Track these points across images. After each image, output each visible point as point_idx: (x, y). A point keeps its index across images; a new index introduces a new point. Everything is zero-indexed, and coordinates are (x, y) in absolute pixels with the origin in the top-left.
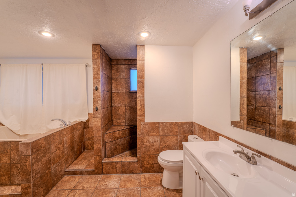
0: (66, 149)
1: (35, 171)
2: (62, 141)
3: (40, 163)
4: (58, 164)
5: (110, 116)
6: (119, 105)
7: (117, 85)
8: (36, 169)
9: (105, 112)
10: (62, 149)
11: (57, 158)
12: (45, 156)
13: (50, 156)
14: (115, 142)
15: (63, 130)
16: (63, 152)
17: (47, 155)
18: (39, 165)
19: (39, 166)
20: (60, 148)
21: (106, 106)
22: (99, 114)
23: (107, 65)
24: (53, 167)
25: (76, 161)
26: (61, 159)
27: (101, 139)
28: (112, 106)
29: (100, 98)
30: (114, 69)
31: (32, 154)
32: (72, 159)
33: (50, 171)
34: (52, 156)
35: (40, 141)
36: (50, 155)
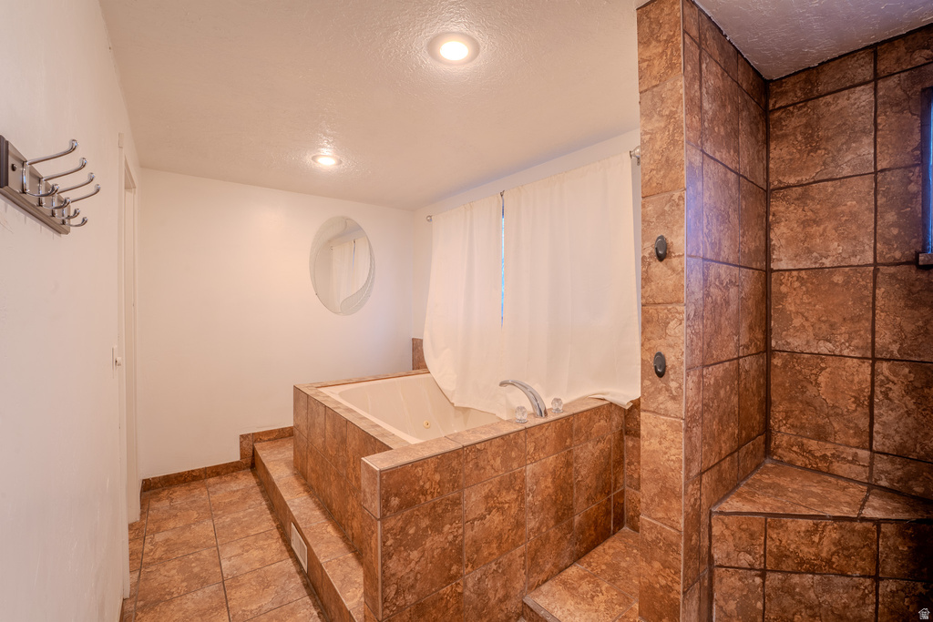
0: (533, 513)
1: (394, 580)
2: (513, 477)
3: (415, 552)
4: (494, 567)
5: (754, 410)
6: (824, 347)
7: (805, 223)
8: (400, 575)
9: (717, 385)
10: (514, 511)
11: (489, 543)
12: (440, 532)
13: (461, 531)
14: (777, 583)
15: (522, 434)
16: (519, 525)
17: (448, 526)
18: (413, 563)
19: (412, 565)
20: (507, 505)
21: (730, 350)
22: (674, 398)
23: (738, 111)
24: (471, 579)
25: (573, 571)
26: (509, 551)
27: (678, 545)
28: (767, 351)
29: (678, 302)
30: (785, 136)
31: (383, 517)
32: (559, 555)
33: (459, 590)
34: (469, 534)
35: (419, 469)
36: (459, 528)
